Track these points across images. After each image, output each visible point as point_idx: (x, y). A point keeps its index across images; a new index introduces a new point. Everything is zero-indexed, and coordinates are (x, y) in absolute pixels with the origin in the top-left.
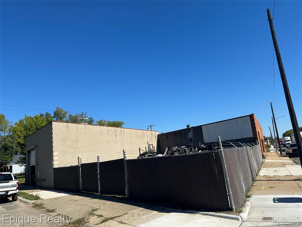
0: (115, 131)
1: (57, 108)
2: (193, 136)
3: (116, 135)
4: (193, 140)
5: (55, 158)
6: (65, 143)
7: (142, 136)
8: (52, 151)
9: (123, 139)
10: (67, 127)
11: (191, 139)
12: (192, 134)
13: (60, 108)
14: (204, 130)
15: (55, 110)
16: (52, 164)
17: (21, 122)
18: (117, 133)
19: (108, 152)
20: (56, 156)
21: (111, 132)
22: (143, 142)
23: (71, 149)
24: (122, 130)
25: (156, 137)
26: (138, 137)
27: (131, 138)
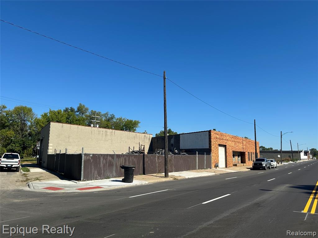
0: (106, 132)
1: (80, 104)
2: (174, 142)
3: (106, 135)
4: (173, 145)
5: (50, 148)
6: (59, 137)
7: (134, 138)
8: (48, 143)
9: (113, 139)
10: (62, 126)
11: (172, 144)
12: (173, 140)
13: (83, 104)
14: (181, 137)
15: (79, 105)
16: (47, 152)
17: (46, 115)
18: (108, 133)
19: (96, 148)
20: (51, 146)
21: (102, 133)
22: (134, 143)
23: (64, 142)
24: (113, 131)
25: (149, 139)
26: (129, 138)
27: (122, 138)
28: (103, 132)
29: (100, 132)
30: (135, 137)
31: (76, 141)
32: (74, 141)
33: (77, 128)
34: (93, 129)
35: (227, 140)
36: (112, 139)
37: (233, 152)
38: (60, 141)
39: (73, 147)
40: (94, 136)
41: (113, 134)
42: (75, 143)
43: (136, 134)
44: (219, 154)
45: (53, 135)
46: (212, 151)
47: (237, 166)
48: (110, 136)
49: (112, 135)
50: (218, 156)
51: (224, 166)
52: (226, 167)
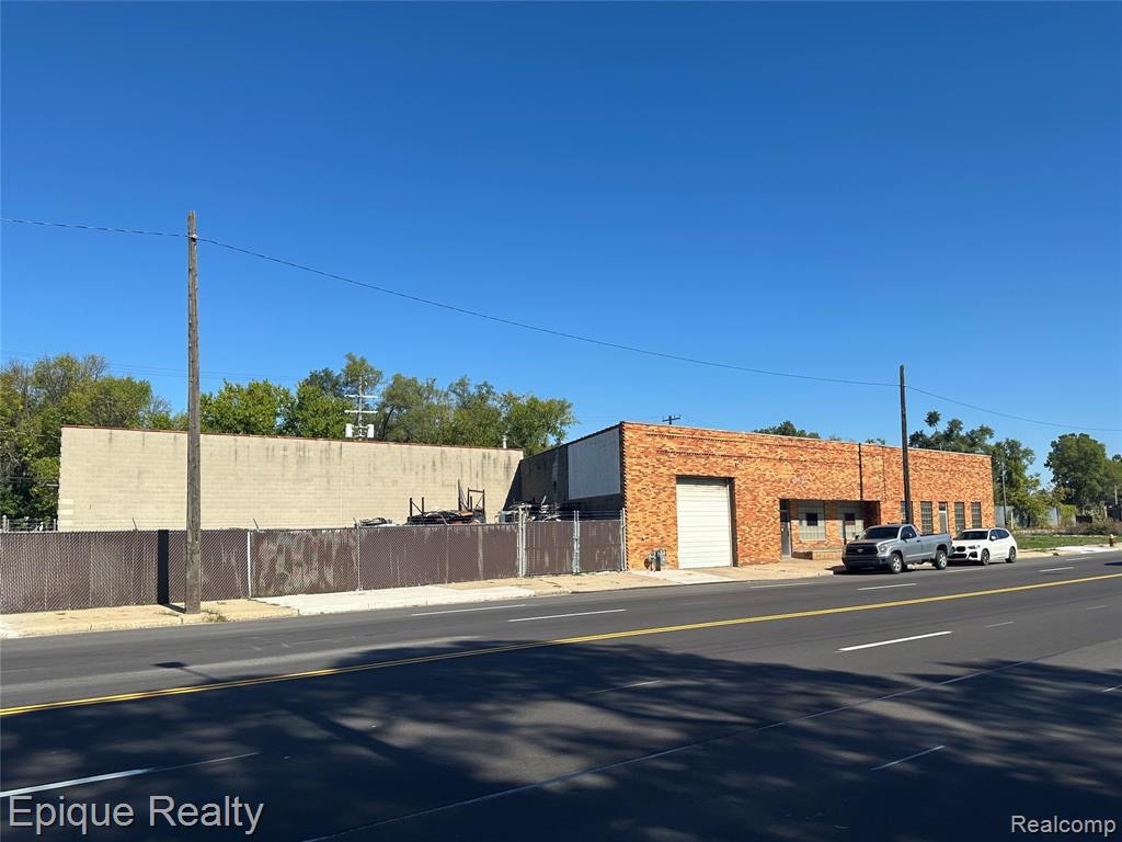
0: (302, 449)
2: (558, 475)
3: (302, 459)
4: (557, 486)
5: (62, 512)
7: (434, 465)
9: (333, 472)
10: (111, 439)
11: (555, 484)
12: (557, 468)
14: (572, 455)
20: (69, 507)
21: (282, 452)
22: (435, 482)
23: (120, 492)
24: (332, 446)
25: (508, 468)
26: (408, 466)
27: (374, 469)
28: (285, 449)
29: (273, 450)
30: (438, 464)
31: (170, 485)
32: (163, 487)
33: (172, 441)
34: (239, 443)
35: (741, 457)
36: (328, 472)
37: (784, 503)
38: (106, 490)
39: (157, 507)
40: (249, 466)
41: (334, 455)
42: (168, 492)
43: (442, 452)
44: (679, 514)
45: (74, 468)
46: (628, 504)
47: (811, 559)
48: (321, 462)
49: (328, 459)
50: (675, 524)
51: (728, 560)
52: (735, 563)
